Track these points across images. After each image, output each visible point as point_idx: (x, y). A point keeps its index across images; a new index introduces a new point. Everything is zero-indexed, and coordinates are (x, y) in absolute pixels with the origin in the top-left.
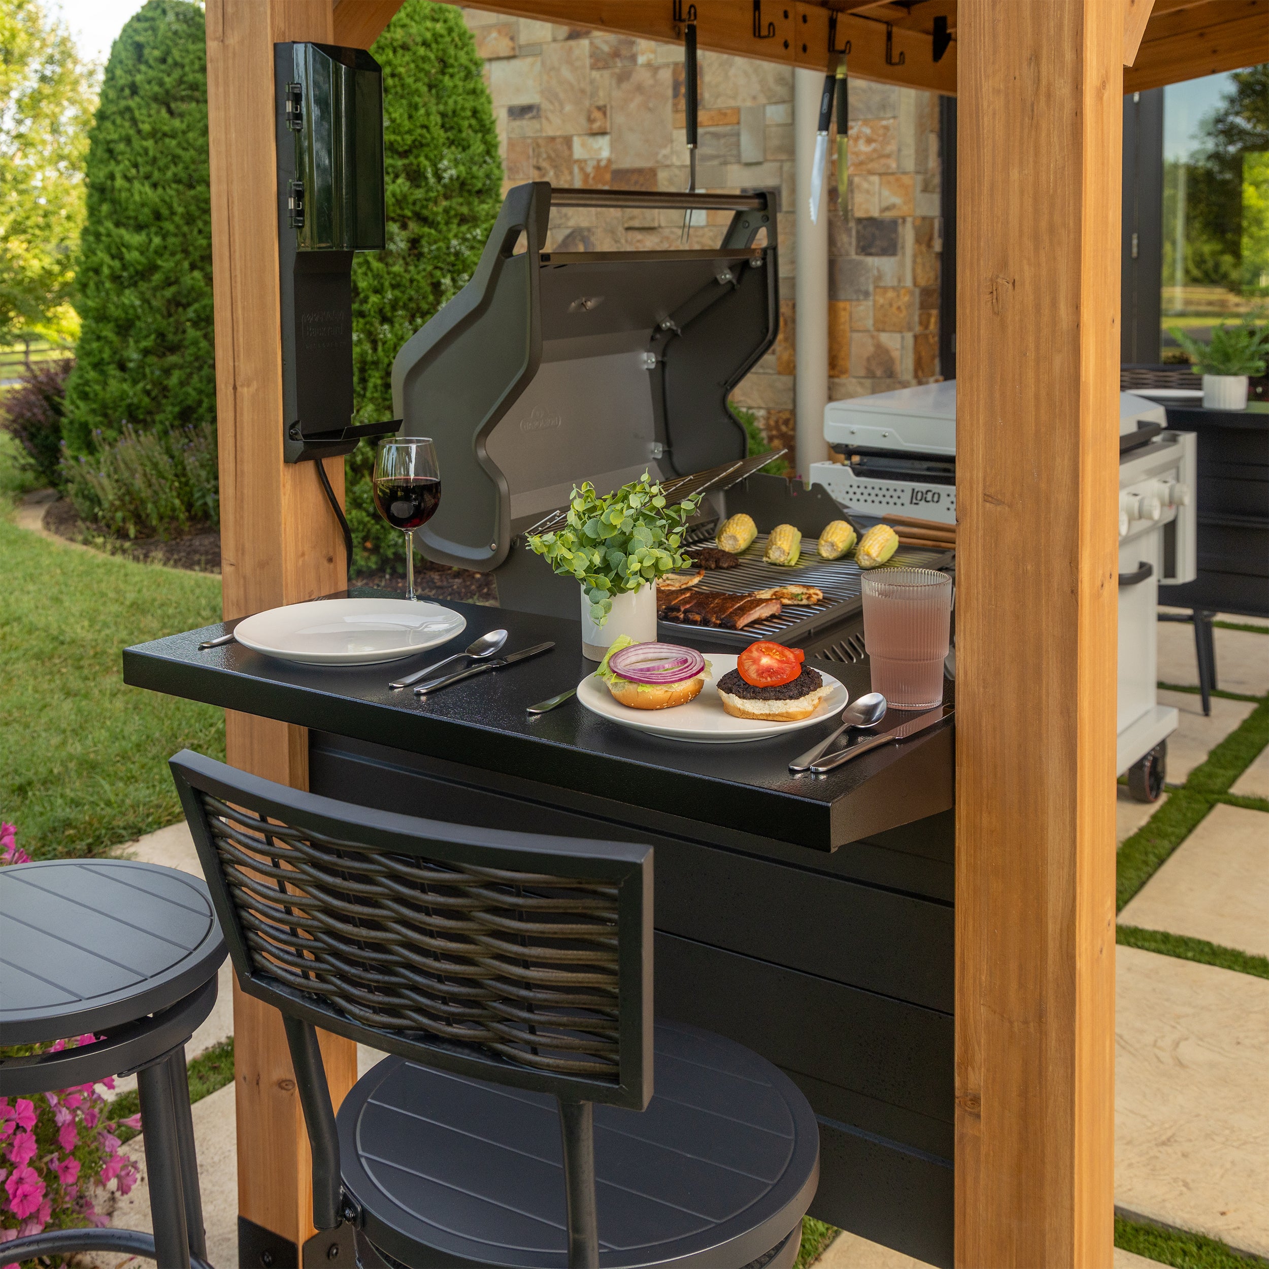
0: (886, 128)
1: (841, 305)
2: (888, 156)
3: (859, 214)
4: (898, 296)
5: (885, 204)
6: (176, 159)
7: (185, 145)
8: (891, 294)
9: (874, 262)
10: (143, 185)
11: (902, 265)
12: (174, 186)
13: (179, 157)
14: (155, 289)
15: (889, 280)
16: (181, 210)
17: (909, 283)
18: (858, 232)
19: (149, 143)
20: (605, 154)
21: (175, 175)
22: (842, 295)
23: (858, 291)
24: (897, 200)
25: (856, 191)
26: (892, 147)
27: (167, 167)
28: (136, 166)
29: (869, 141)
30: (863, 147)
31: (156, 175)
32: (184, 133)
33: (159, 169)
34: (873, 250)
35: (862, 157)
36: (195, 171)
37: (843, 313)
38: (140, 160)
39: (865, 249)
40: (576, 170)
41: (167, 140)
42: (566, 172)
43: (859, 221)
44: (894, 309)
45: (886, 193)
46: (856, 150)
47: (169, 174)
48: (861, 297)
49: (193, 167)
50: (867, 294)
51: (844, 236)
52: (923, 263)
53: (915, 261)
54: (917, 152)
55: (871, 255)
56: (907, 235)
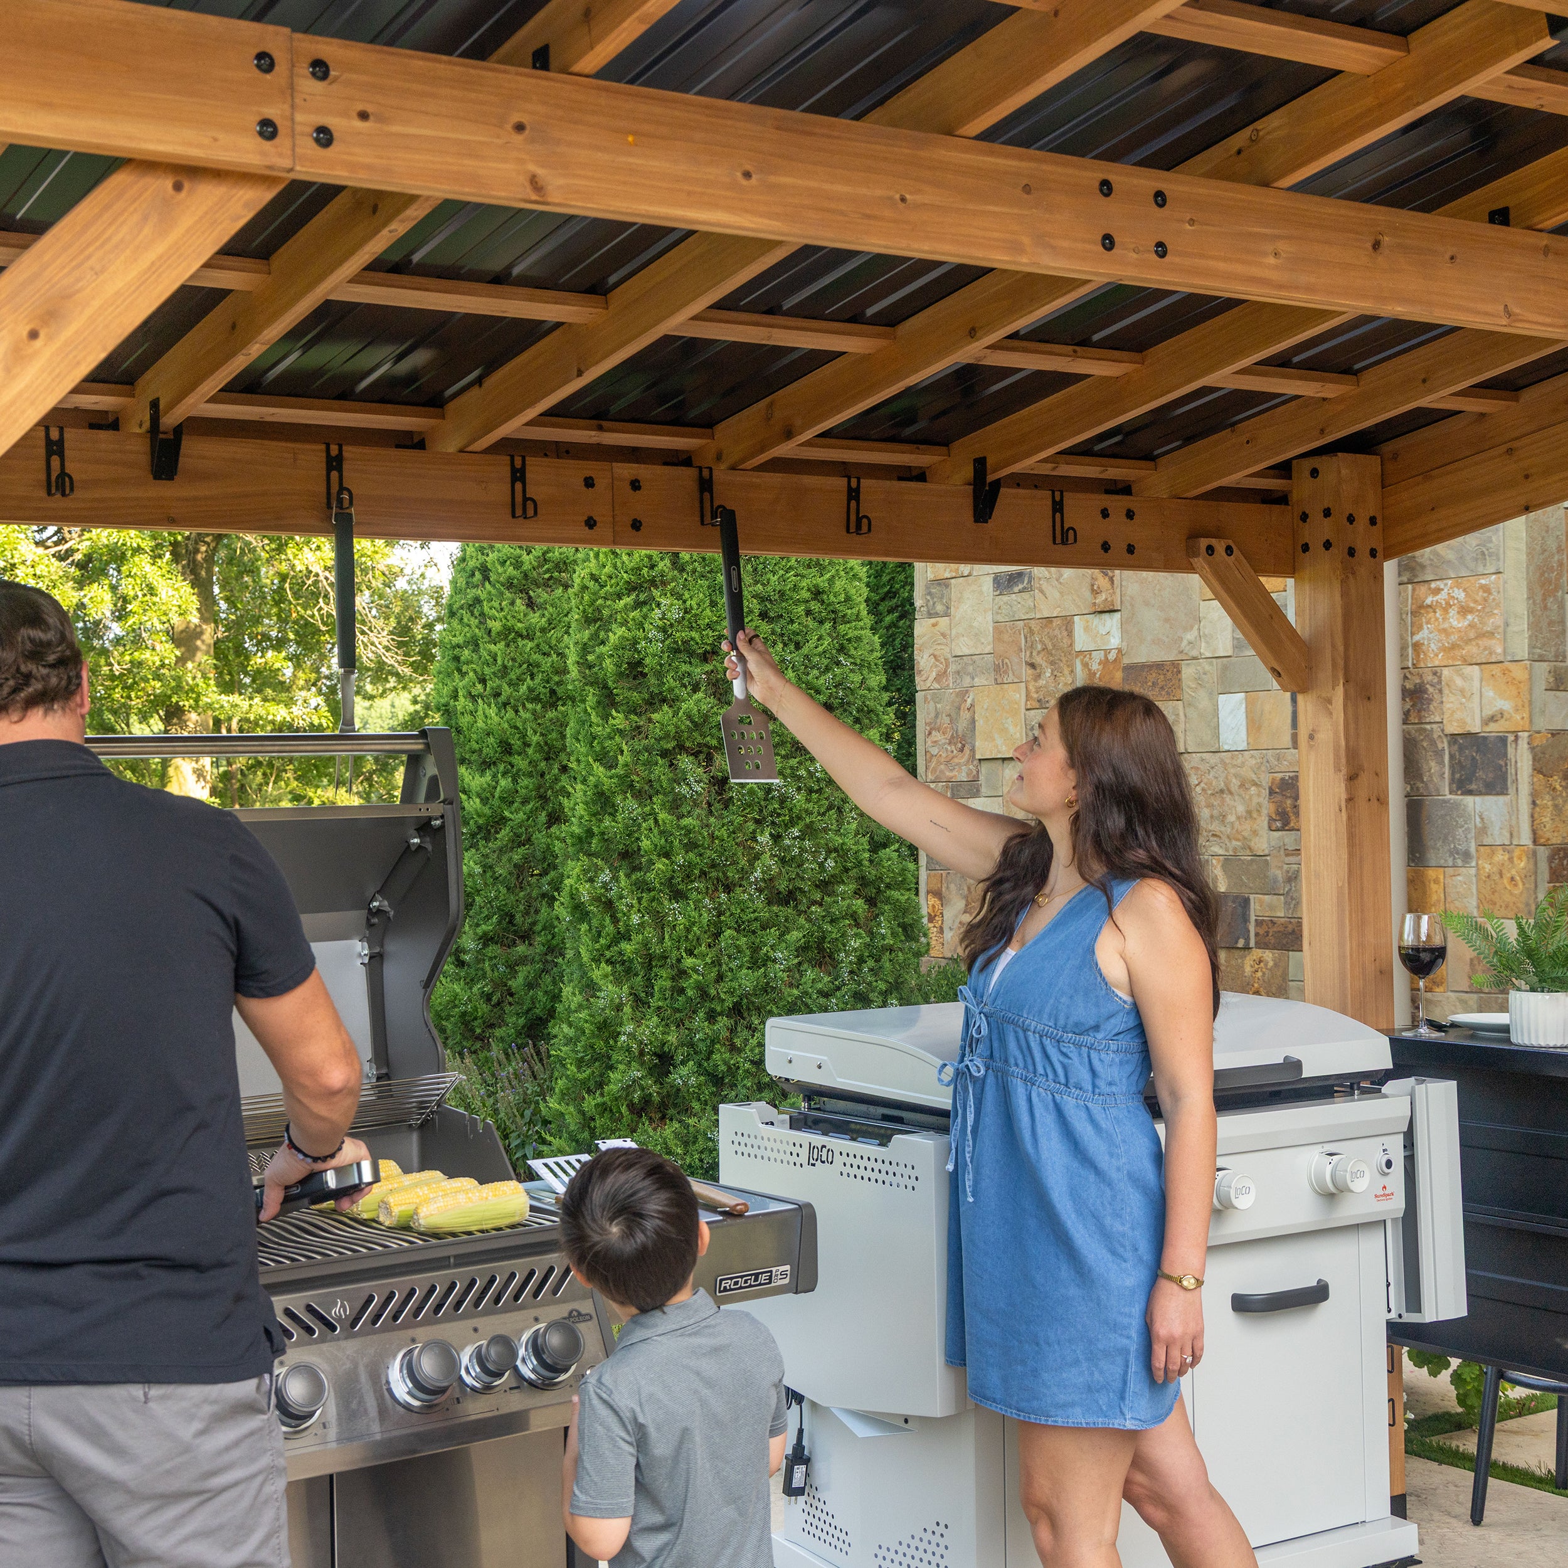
0: (1486, 589)
1: (1431, 873)
2: (1491, 634)
3: (1452, 728)
4: (1511, 859)
5: (1488, 712)
6: (532, 668)
7: (546, 649)
8: (1500, 857)
9: (1473, 803)
10: (489, 705)
11: (1514, 810)
12: (529, 706)
13: (538, 665)
14: (501, 850)
15: (1498, 835)
16: (535, 739)
17: (1526, 838)
18: (1452, 757)
19: (499, 648)
20: (1115, 642)
21: (531, 690)
22: (1432, 857)
23: (1454, 852)
24: (1506, 705)
25: (1446, 691)
26: (1495, 621)
27: (520, 680)
28: (483, 681)
29: (1464, 611)
30: (1456, 621)
31: (506, 690)
32: (543, 630)
33: (510, 684)
34: (1473, 787)
35: (1454, 638)
36: (558, 684)
37: (1434, 887)
38: (487, 671)
39: (1462, 785)
40: (1079, 667)
41: (521, 643)
42: (1066, 671)
43: (1453, 738)
44: (1506, 881)
45: (1489, 693)
46: (1446, 625)
47: (523, 689)
48: (1459, 862)
49: (556, 678)
50: (1467, 856)
51: (1433, 764)
52: (1556, 806)
53: (1534, 803)
54: (1535, 626)
55: (1470, 793)
56: (1521, 760)
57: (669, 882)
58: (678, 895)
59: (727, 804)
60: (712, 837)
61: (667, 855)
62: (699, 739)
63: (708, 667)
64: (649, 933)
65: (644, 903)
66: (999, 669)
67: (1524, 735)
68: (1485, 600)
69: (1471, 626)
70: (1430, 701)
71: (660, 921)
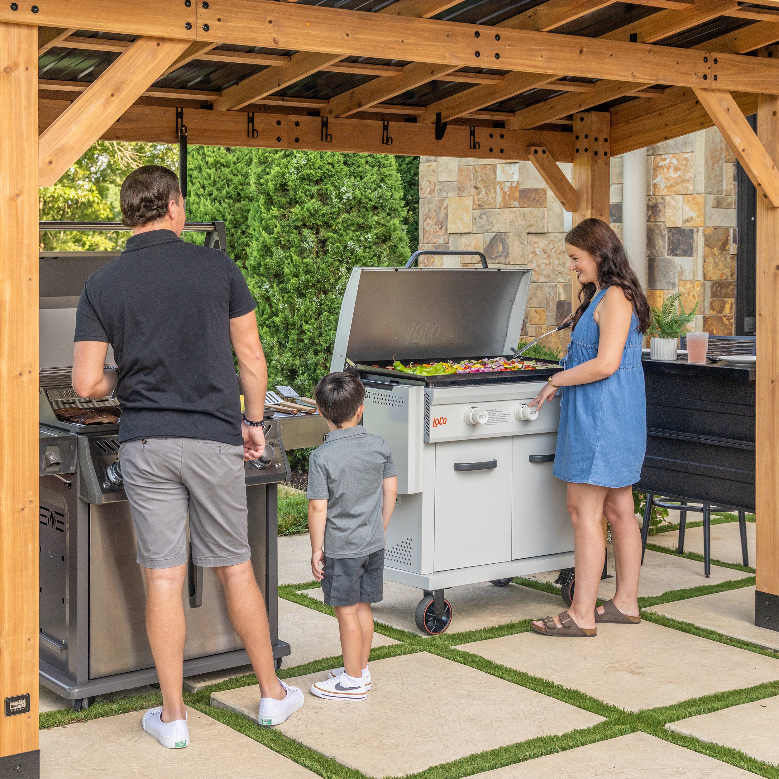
0: (686, 159)
1: (658, 293)
2: (688, 181)
3: (669, 225)
4: (693, 287)
5: (686, 217)
6: (228, 182)
7: (236, 172)
8: (689, 285)
9: (678, 260)
10: (207, 200)
11: (695, 264)
12: (227, 201)
13: (231, 181)
15: (688, 275)
16: (229, 217)
17: (700, 277)
18: (669, 238)
19: (212, 171)
20: (516, 178)
21: (228, 193)
22: (659, 285)
23: (668, 283)
24: (694, 214)
25: (667, 207)
26: (690, 175)
27: (222, 187)
28: (204, 187)
29: (677, 169)
30: (673, 174)
31: (215, 193)
32: (234, 163)
33: (217, 190)
34: (678, 252)
35: (671, 182)
36: (242, 190)
37: (659, 299)
38: (206, 182)
39: (673, 252)
40: (498, 189)
41: (223, 169)
42: (492, 191)
43: (670, 229)
44: (691, 297)
45: (687, 209)
46: (668, 176)
47: (224, 192)
48: (671, 288)
49: (241, 187)
50: (674, 285)
51: (660, 241)
52: (715, 262)
53: (705, 261)
54: (708, 178)
55: (676, 255)
56: (699, 241)
57: (297, 289)
58: (301, 295)
59: (326, 252)
60: (318, 268)
61: (297, 276)
62: (313, 222)
63: (318, 187)
64: (287, 313)
65: (285, 298)
66: (460, 189)
67: (701, 229)
68: (686, 164)
69: (680, 176)
70: (660, 211)
71: (293, 308)
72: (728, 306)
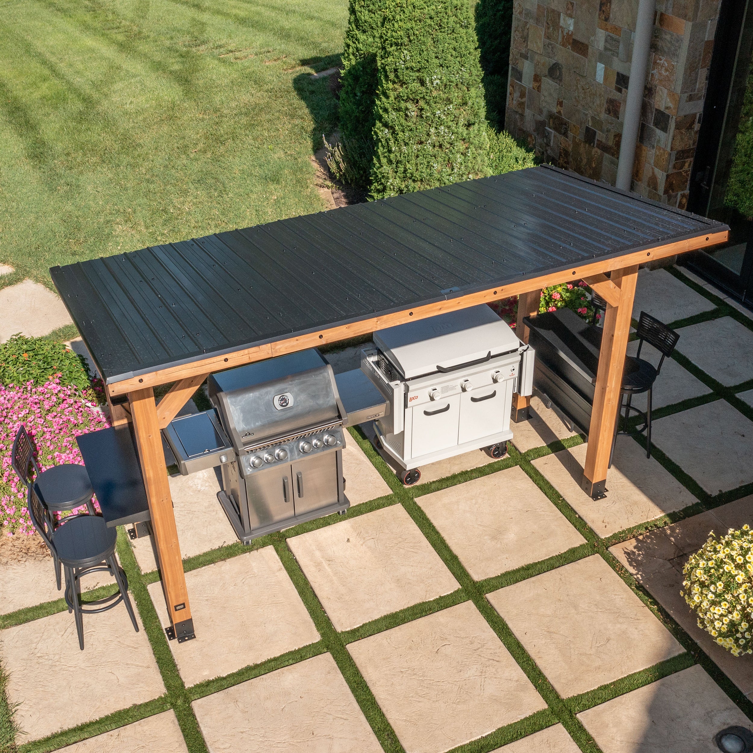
0: (673, 66)
1: (644, 147)
2: (672, 81)
3: (656, 107)
4: (664, 153)
5: (667, 106)
8: (662, 151)
9: (658, 132)
11: (668, 139)
15: (662, 144)
17: (669, 149)
18: (655, 115)
20: (571, 28)
22: (645, 142)
23: (650, 144)
24: (671, 105)
25: (657, 93)
26: (674, 78)
29: (666, 70)
30: (664, 72)
34: (659, 126)
35: (662, 77)
37: (644, 152)
39: (656, 125)
40: (560, 32)
42: (557, 31)
43: (656, 110)
44: (662, 159)
45: (668, 100)
46: (661, 72)
48: (651, 147)
50: (653, 147)
51: (650, 114)
52: (681, 138)
53: (673, 139)
54: (685, 83)
55: (658, 128)
56: (672, 125)
66: (538, 20)
67: (674, 117)
68: (672, 70)
69: (667, 76)
70: (652, 94)
72: (687, 165)
